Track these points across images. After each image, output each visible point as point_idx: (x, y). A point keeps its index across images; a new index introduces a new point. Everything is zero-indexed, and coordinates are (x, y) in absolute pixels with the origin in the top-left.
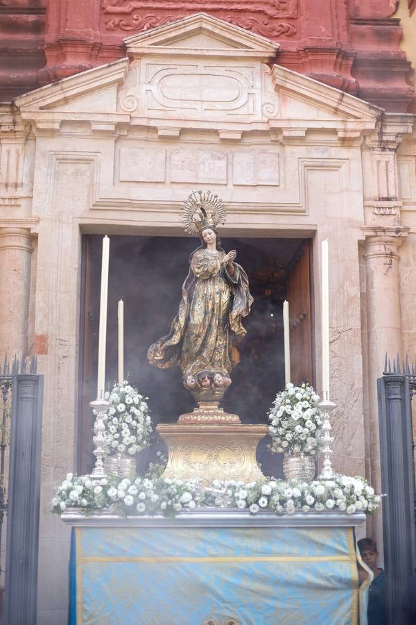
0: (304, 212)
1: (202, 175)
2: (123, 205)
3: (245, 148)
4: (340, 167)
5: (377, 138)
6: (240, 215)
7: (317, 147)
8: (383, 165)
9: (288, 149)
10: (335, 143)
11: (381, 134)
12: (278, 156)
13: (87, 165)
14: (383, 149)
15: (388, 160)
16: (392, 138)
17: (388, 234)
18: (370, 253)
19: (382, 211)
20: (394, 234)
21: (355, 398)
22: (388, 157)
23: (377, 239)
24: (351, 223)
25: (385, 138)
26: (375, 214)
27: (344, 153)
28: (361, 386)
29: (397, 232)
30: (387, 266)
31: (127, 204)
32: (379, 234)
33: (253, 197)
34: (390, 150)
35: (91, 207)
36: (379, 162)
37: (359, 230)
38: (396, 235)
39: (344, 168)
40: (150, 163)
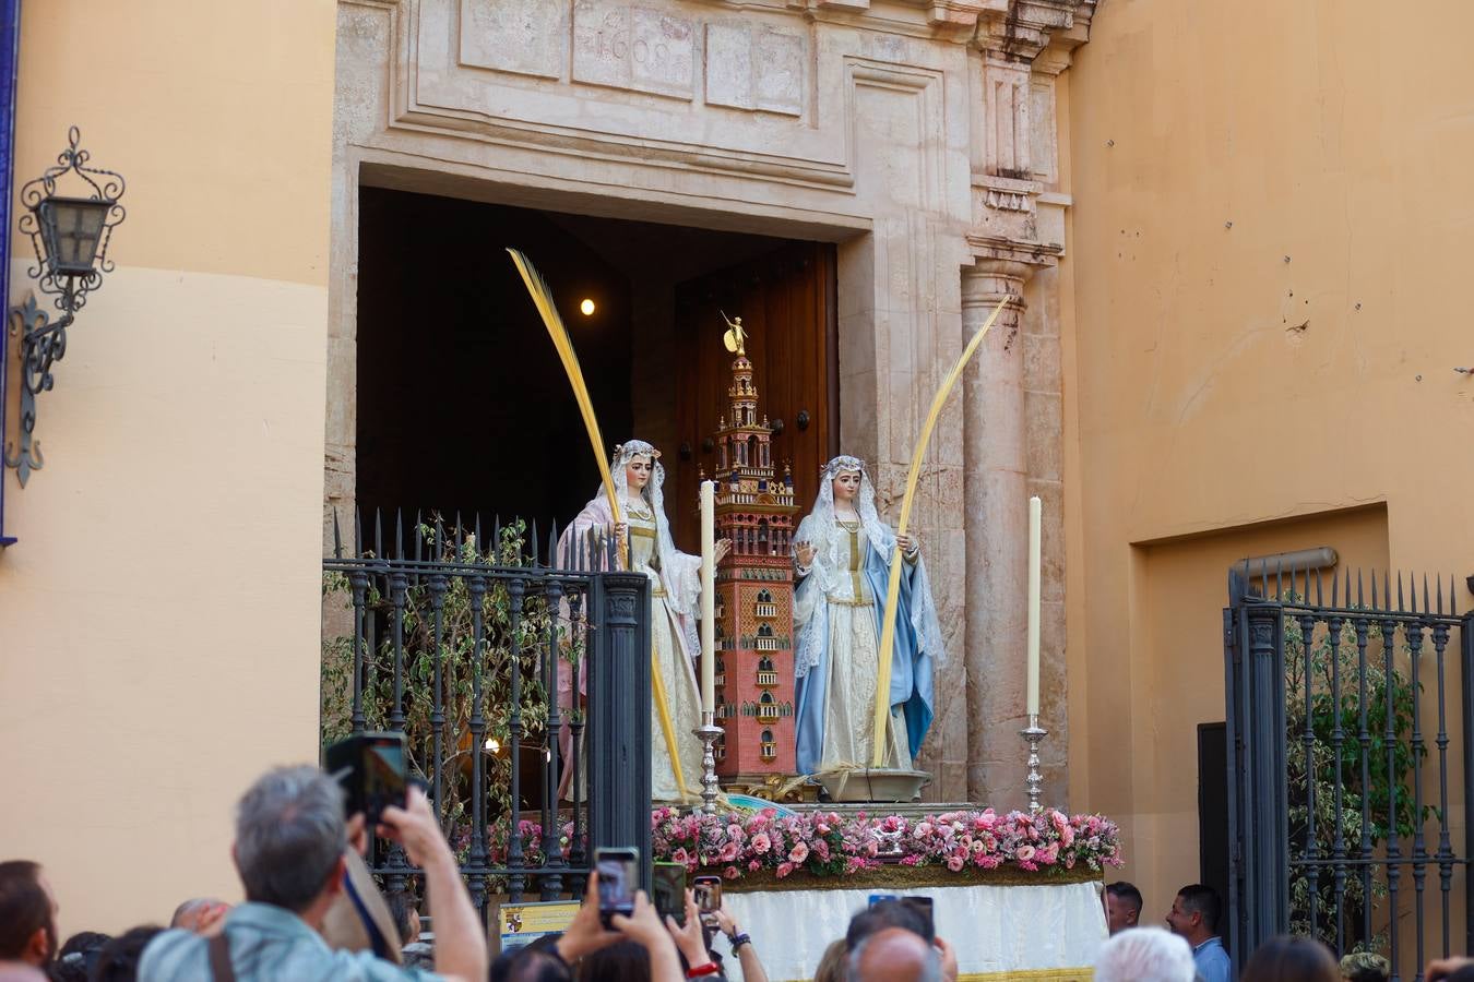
0: (850, 185)
1: (640, 71)
2: (469, 125)
3: (729, 15)
4: (922, 87)
5: (1001, 30)
6: (718, 179)
7: (882, 35)
8: (1007, 92)
9: (824, 33)
10: (919, 32)
11: (1013, 22)
12: (800, 44)
13: (379, 13)
14: (1010, 57)
15: (1017, 83)
16: (1032, 36)
17: (1018, 256)
18: (977, 297)
19: (1004, 202)
20: (1028, 258)
21: (950, 629)
22: (1018, 75)
23: (995, 265)
24: (947, 222)
25: (1020, 34)
26: (991, 207)
27: (935, 56)
28: (962, 602)
29: (1035, 255)
30: (1010, 330)
31: (477, 126)
32: (1001, 255)
33: (752, 139)
34: (1025, 60)
35: (393, 124)
36: (999, 84)
37: (965, 242)
38: (1033, 261)
39: (932, 91)
40: (528, 26)
